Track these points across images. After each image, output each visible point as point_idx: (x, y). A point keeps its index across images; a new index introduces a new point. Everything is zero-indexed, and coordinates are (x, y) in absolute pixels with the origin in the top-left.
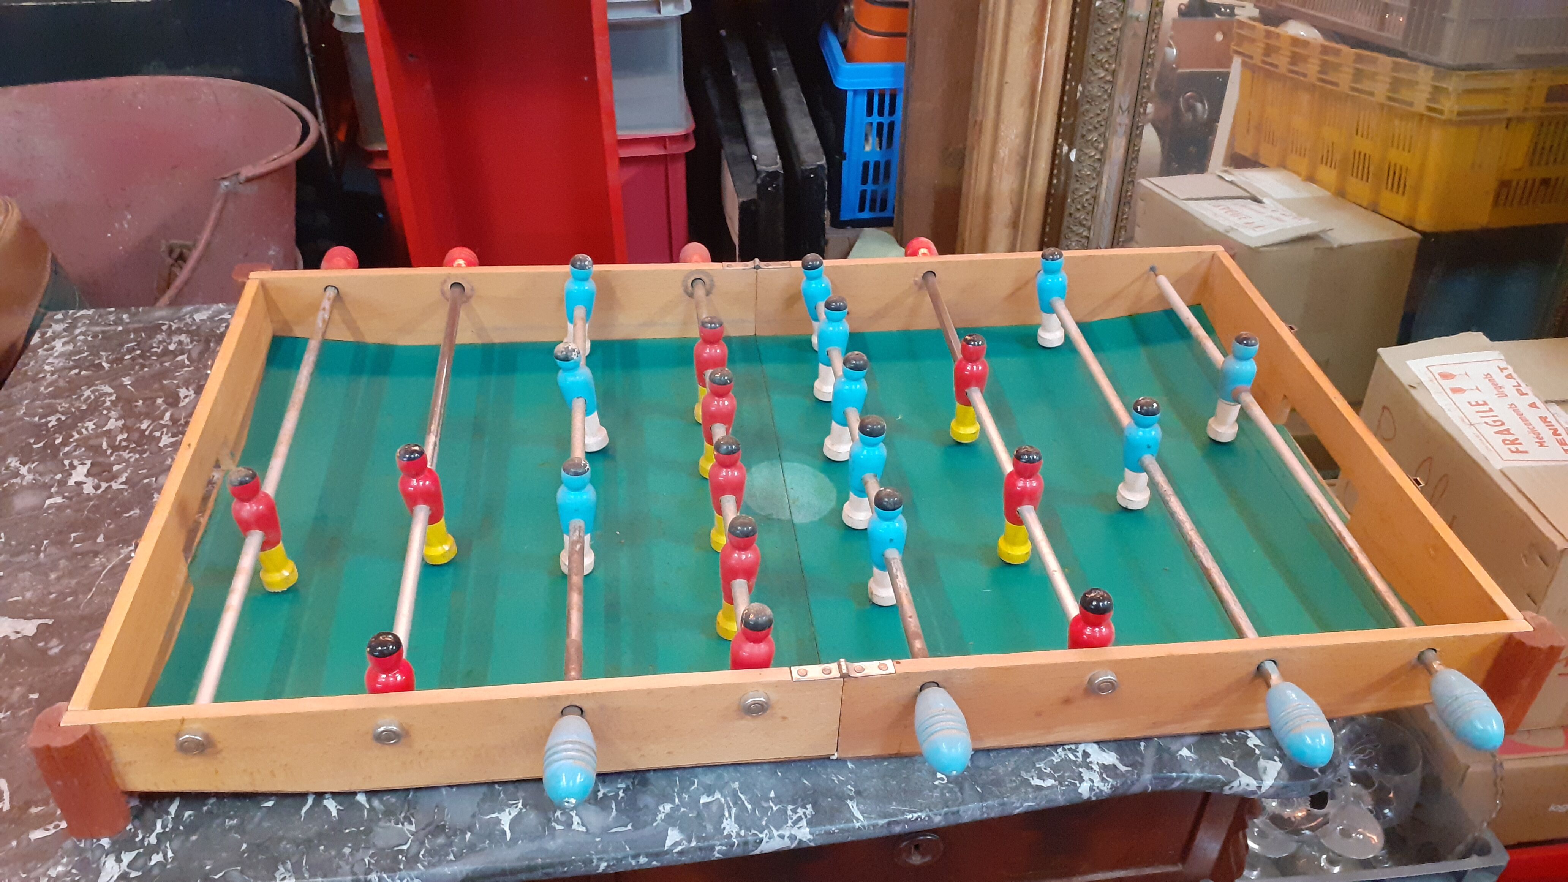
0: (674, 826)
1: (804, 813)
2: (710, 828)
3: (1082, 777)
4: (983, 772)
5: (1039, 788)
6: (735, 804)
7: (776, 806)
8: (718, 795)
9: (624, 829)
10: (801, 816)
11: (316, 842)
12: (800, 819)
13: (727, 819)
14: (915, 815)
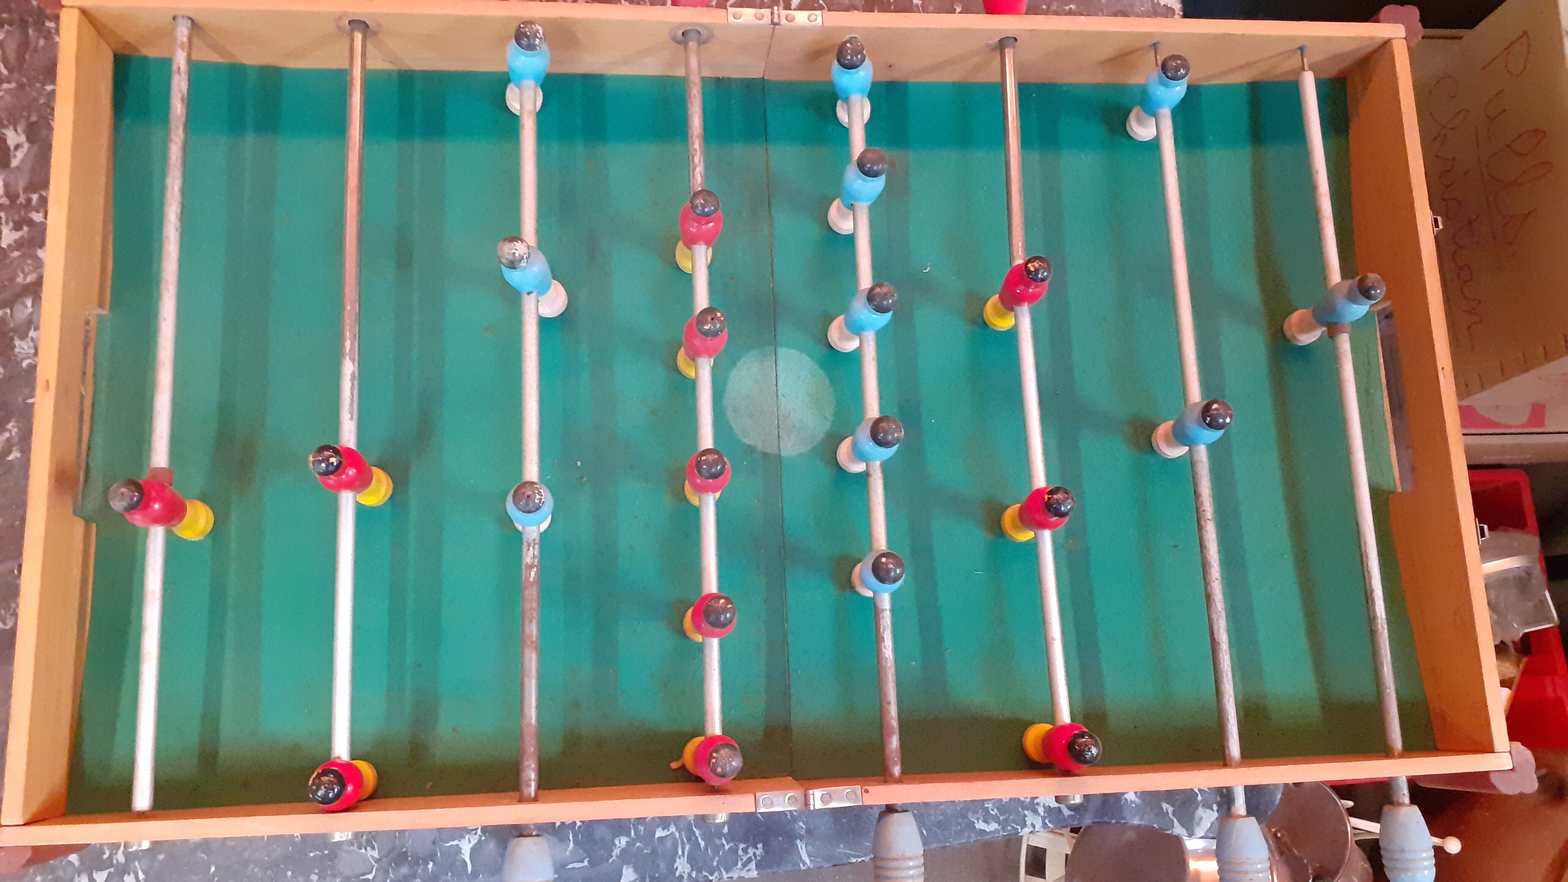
0: (628, 864)
1: (754, 854)
2: (662, 866)
3: (1026, 821)
4: (932, 811)
5: (983, 832)
6: (689, 840)
7: (728, 844)
8: (673, 829)
9: (580, 865)
10: (751, 857)
11: (282, 866)
12: (750, 860)
13: (680, 858)
14: (859, 860)
